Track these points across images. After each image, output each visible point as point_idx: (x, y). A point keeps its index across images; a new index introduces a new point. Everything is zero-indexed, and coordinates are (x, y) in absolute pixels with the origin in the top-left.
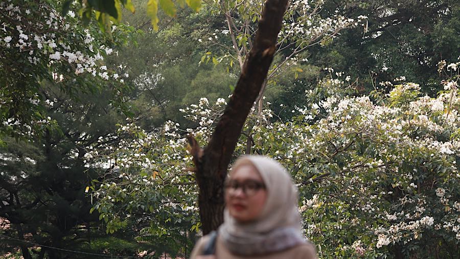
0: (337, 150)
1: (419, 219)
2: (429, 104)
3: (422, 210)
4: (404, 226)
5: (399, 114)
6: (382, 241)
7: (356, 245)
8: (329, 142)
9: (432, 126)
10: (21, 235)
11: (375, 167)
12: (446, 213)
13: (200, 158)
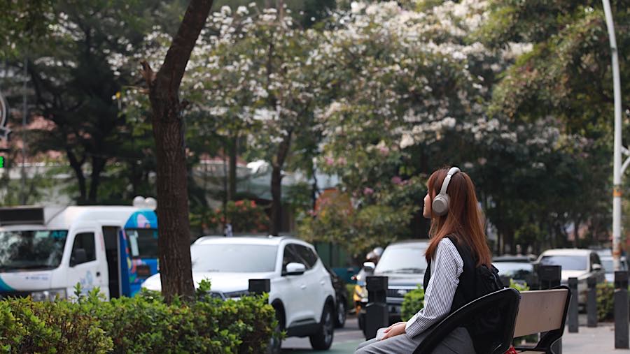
0: (355, 56)
1: (441, 120)
2: (452, 10)
3: (444, 111)
4: (427, 127)
5: (424, 19)
6: (406, 141)
7: (382, 146)
8: (345, 49)
9: (455, 31)
10: (65, 136)
11: (392, 71)
12: (467, 115)
13: (153, 82)
